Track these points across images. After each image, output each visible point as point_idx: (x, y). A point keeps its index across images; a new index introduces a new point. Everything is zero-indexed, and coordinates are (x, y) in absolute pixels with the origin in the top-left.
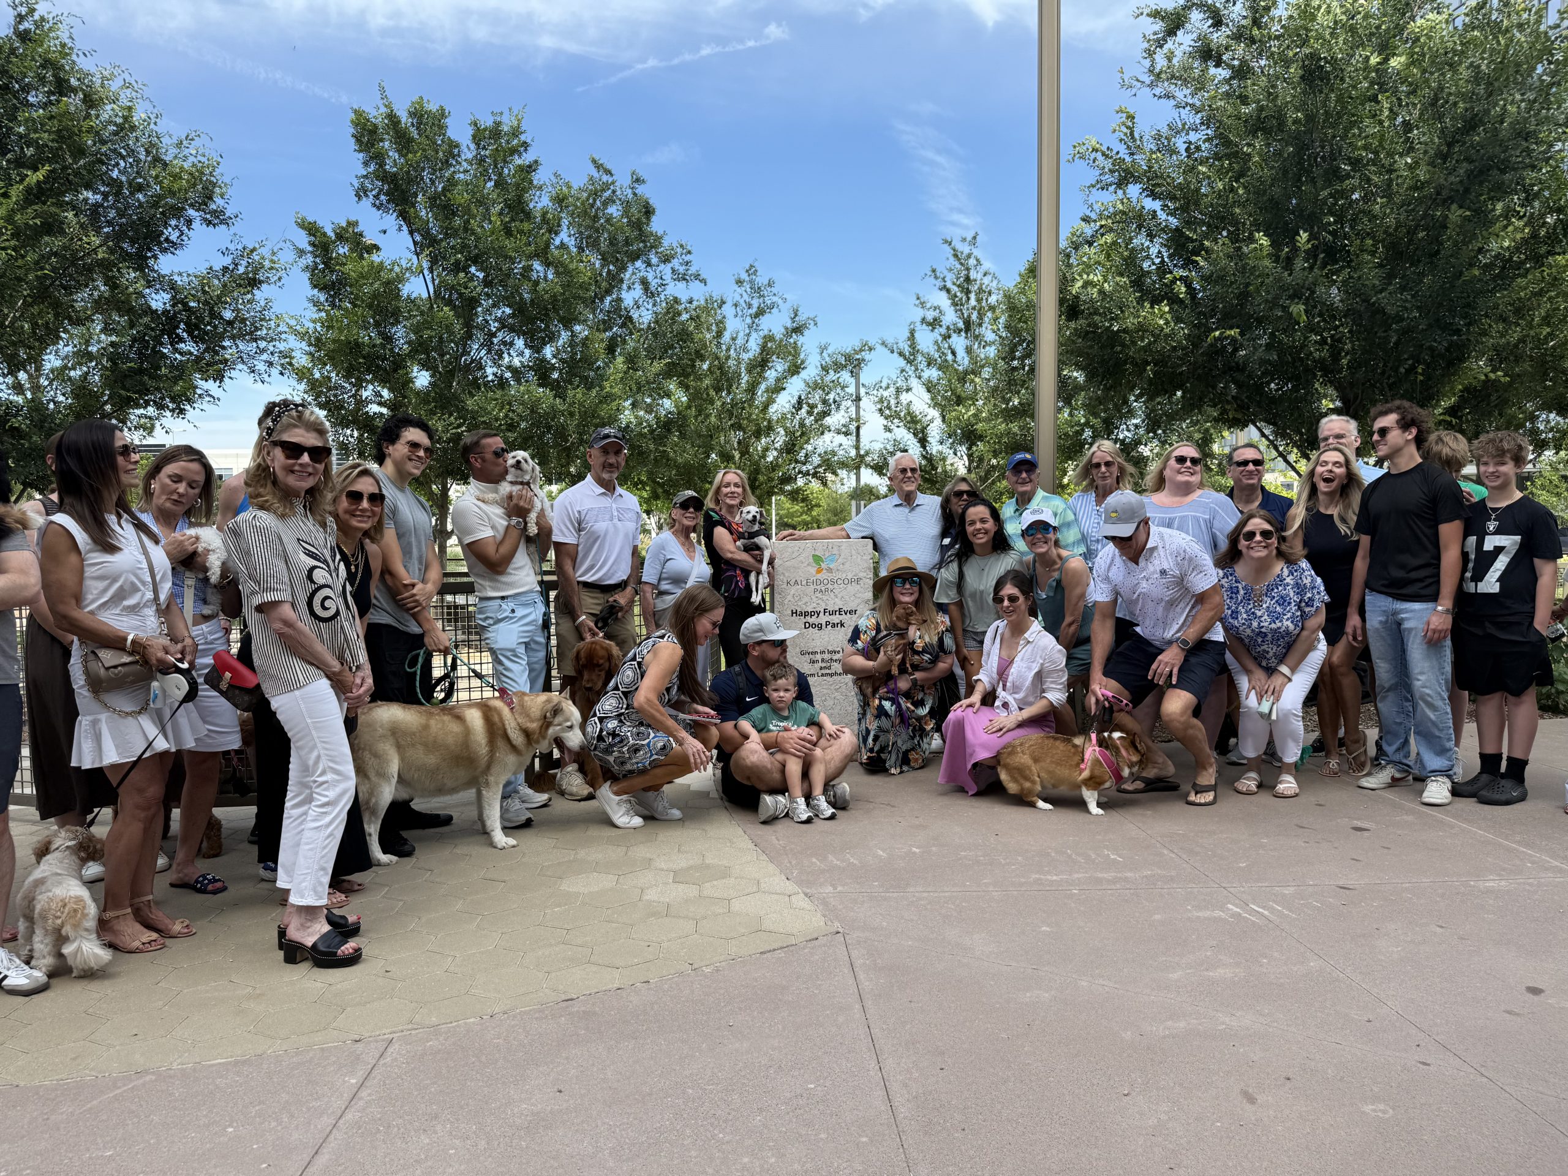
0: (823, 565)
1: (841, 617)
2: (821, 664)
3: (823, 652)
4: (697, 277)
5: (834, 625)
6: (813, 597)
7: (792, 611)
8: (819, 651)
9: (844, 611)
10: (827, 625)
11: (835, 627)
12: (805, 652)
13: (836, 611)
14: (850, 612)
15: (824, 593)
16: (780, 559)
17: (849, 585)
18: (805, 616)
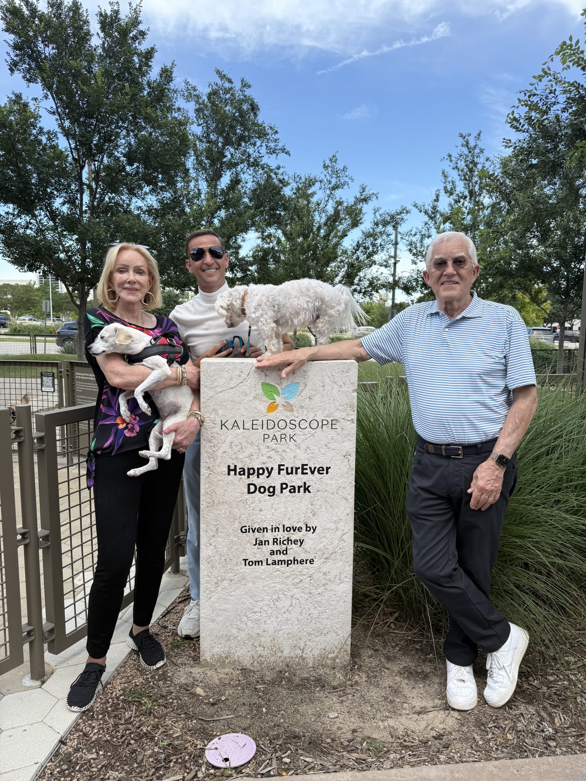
0: (279, 400)
1: (305, 478)
2: (271, 547)
3: (276, 529)
4: (283, 150)
5: (293, 490)
6: (262, 447)
7: (229, 466)
8: (269, 528)
9: (310, 468)
10: (282, 489)
11: (294, 492)
12: (247, 528)
13: (297, 469)
14: (319, 471)
15: (279, 440)
16: (211, 388)
17: (319, 429)
18: (249, 474)
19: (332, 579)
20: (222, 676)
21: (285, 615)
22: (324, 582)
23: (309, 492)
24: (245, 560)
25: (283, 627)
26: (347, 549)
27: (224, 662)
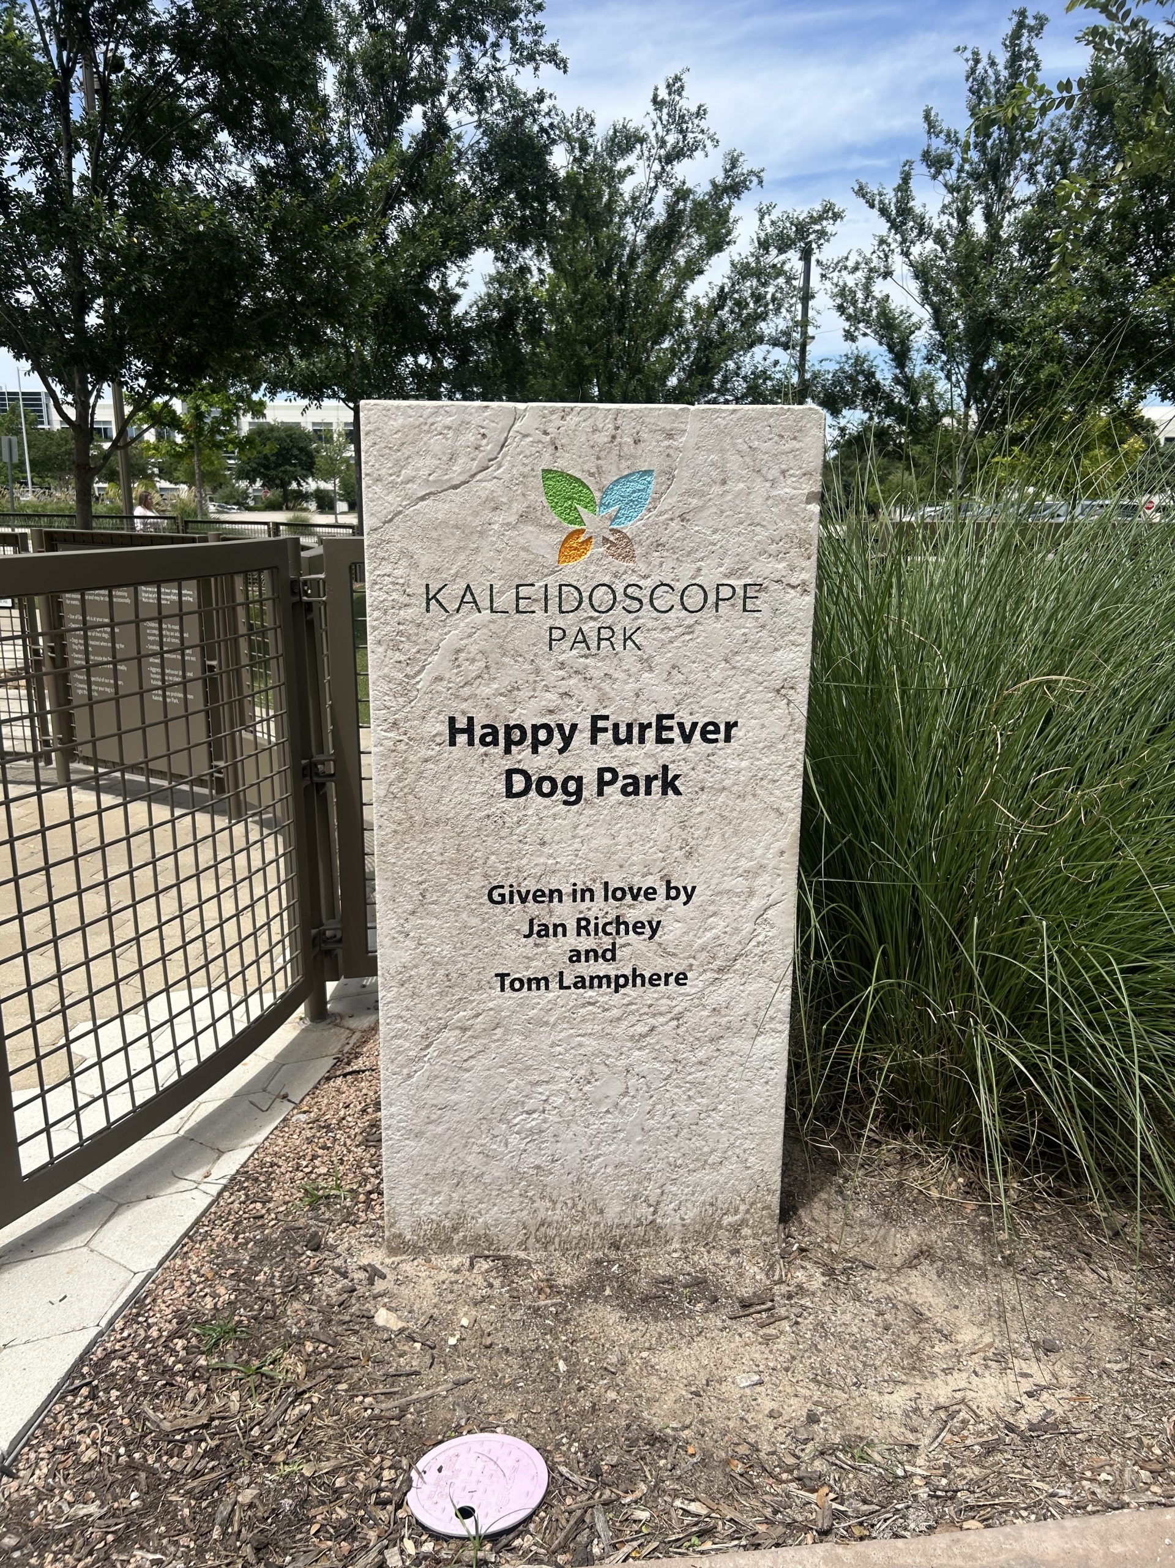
0: (593, 522)
1: (666, 754)
2: (573, 941)
3: (584, 893)
4: (552, 56)
5: (633, 786)
6: (546, 665)
7: (452, 720)
8: (567, 889)
9: (681, 725)
10: (602, 784)
11: (636, 792)
12: (506, 891)
13: (643, 728)
14: (704, 733)
15: (593, 645)
16: (394, 484)
17: (709, 612)
18: (509, 743)
19: (737, 1025)
20: (443, 1276)
21: (609, 1118)
22: (713, 1031)
23: (677, 792)
24: (502, 976)
25: (604, 1149)
26: (778, 944)
27: (449, 1239)
